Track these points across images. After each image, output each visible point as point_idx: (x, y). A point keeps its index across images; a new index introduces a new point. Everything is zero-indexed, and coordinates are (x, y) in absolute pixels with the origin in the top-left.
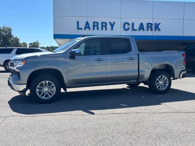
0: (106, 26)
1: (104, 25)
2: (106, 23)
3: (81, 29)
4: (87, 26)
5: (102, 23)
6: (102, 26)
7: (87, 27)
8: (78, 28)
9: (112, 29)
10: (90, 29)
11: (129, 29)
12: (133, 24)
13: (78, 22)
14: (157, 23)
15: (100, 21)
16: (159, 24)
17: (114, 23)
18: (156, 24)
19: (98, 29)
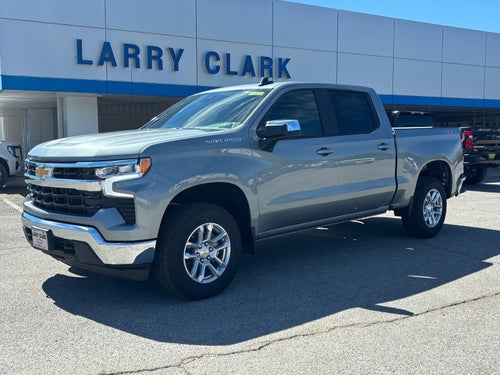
0: (158, 58)
1: (154, 55)
2: (159, 51)
3: (90, 63)
4: (106, 55)
5: (150, 49)
6: (150, 58)
7: (107, 60)
8: (80, 61)
9: (176, 68)
10: (114, 64)
11: (218, 69)
12: (228, 55)
13: (79, 42)
14: (284, 58)
15: (142, 42)
16: (288, 60)
17: (181, 51)
18: (280, 59)
19: (138, 65)
